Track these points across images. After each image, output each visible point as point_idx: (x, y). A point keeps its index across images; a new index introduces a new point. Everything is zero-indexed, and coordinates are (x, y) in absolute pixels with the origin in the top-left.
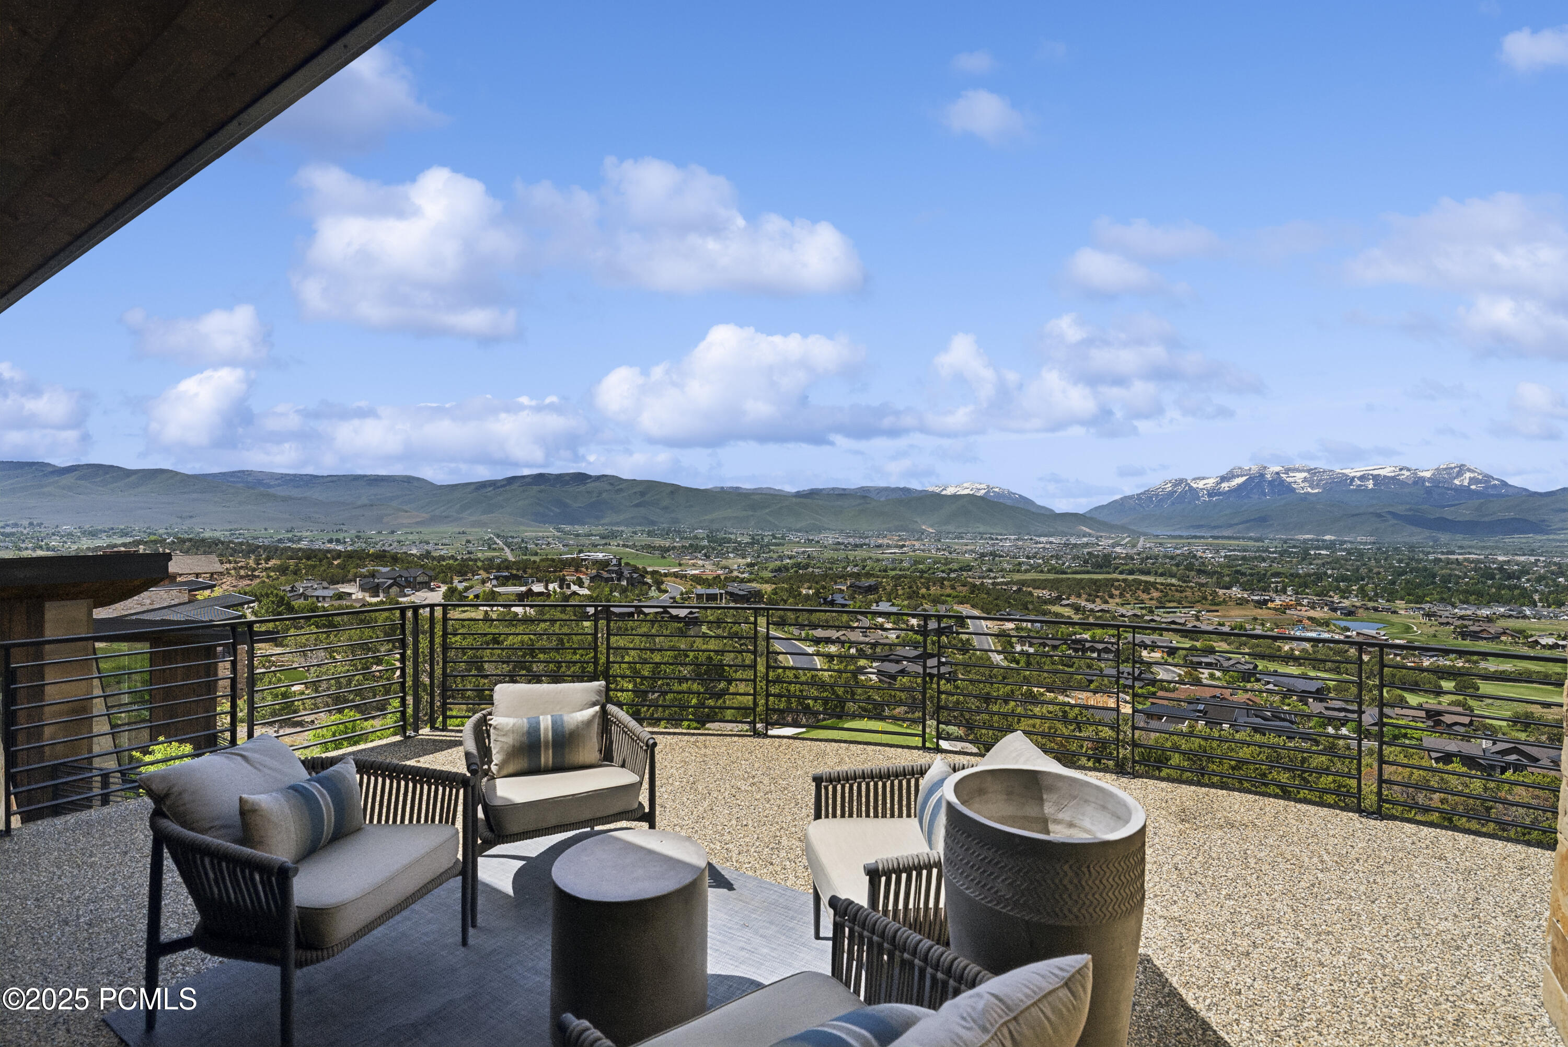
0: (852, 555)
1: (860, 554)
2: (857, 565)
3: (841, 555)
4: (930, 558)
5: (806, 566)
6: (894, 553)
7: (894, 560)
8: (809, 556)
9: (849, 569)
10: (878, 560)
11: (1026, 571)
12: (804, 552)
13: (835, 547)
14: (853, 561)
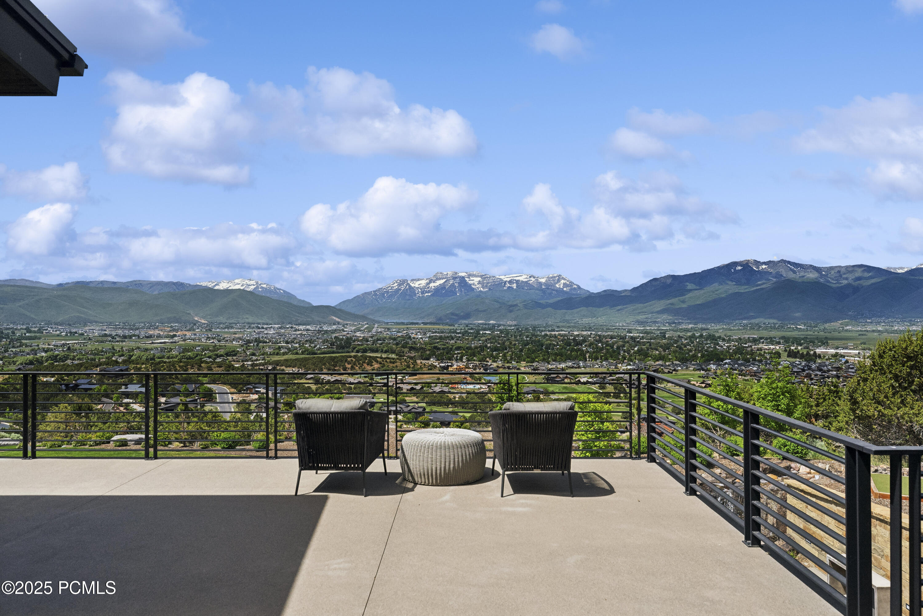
0: (118, 346)
1: (127, 344)
2: (123, 355)
3: (107, 346)
4: (199, 346)
5: (66, 358)
6: (165, 343)
7: (163, 350)
8: (69, 348)
9: (114, 359)
10: (146, 350)
11: (284, 354)
12: (64, 345)
13: (100, 339)
14: (119, 351)
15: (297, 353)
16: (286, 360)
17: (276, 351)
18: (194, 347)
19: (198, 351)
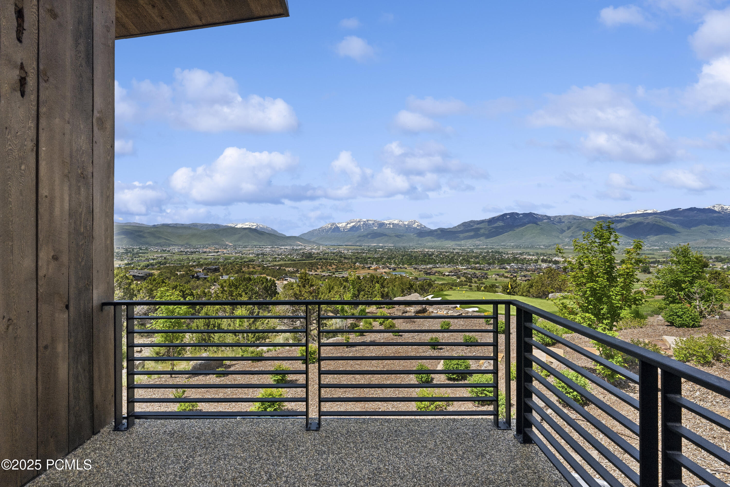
0: (191, 257)
1: (195, 256)
2: (195, 262)
3: (185, 257)
4: (233, 257)
5: (165, 263)
6: (214, 255)
7: (214, 259)
8: (165, 258)
9: (190, 264)
10: (206, 259)
11: (279, 261)
12: (161, 257)
13: (180, 253)
14: (192, 260)
15: (285, 261)
16: (285, 264)
17: (275, 260)
18: (230, 257)
19: (233, 259)
